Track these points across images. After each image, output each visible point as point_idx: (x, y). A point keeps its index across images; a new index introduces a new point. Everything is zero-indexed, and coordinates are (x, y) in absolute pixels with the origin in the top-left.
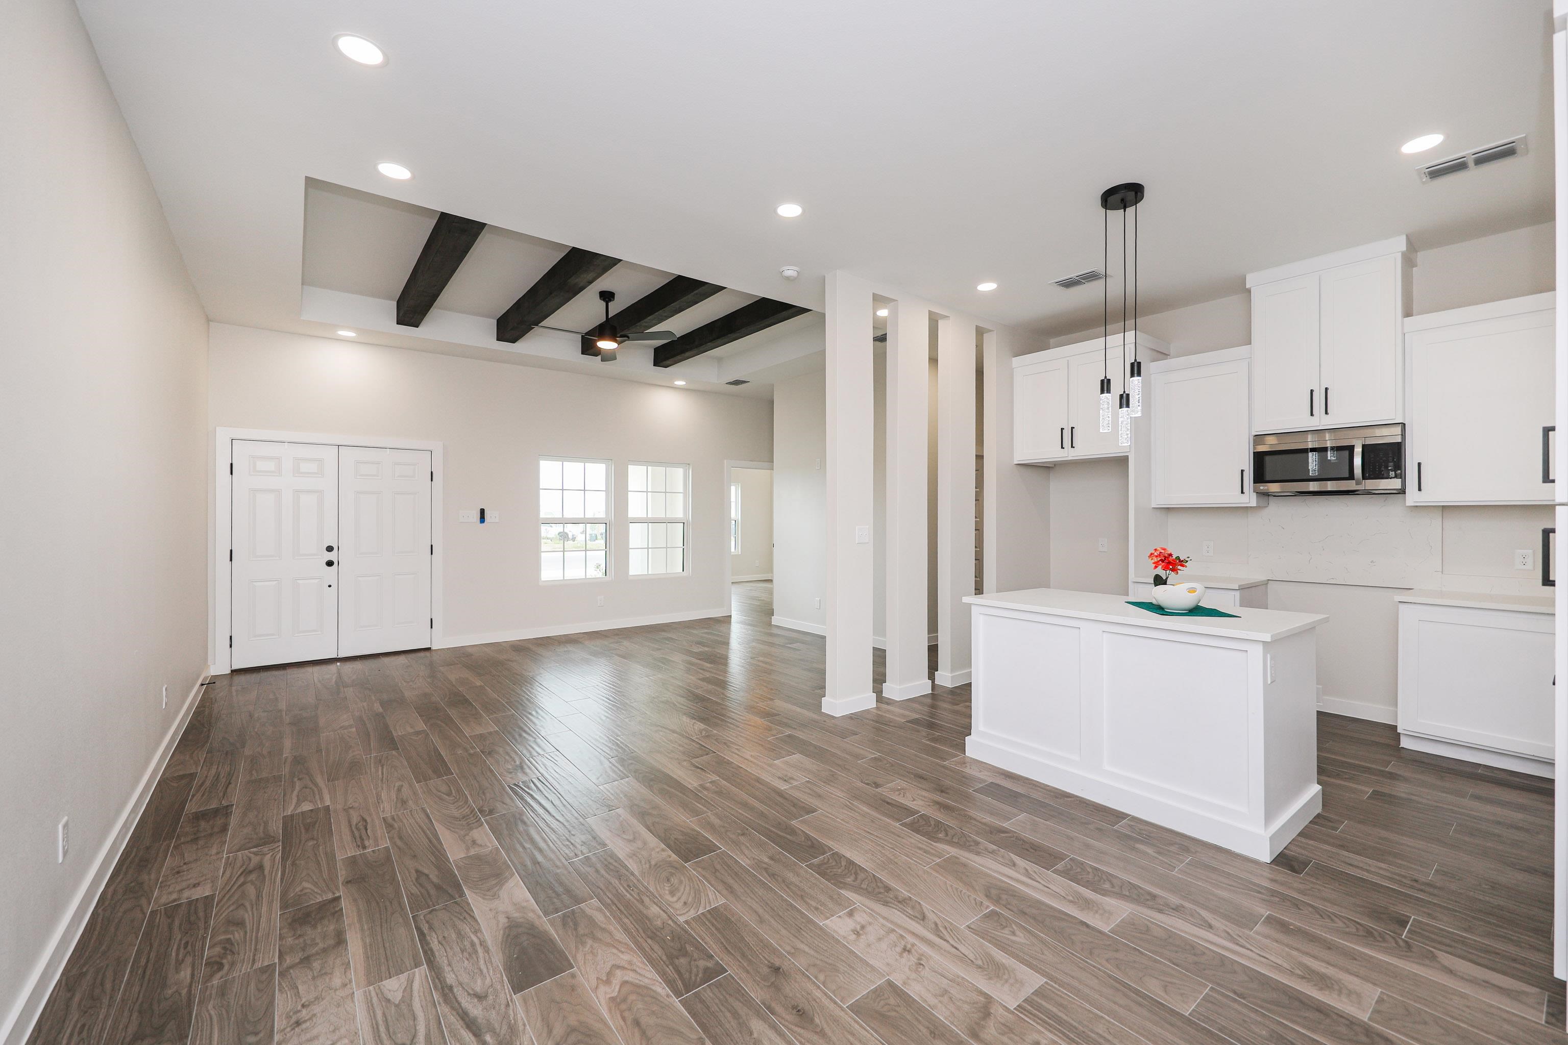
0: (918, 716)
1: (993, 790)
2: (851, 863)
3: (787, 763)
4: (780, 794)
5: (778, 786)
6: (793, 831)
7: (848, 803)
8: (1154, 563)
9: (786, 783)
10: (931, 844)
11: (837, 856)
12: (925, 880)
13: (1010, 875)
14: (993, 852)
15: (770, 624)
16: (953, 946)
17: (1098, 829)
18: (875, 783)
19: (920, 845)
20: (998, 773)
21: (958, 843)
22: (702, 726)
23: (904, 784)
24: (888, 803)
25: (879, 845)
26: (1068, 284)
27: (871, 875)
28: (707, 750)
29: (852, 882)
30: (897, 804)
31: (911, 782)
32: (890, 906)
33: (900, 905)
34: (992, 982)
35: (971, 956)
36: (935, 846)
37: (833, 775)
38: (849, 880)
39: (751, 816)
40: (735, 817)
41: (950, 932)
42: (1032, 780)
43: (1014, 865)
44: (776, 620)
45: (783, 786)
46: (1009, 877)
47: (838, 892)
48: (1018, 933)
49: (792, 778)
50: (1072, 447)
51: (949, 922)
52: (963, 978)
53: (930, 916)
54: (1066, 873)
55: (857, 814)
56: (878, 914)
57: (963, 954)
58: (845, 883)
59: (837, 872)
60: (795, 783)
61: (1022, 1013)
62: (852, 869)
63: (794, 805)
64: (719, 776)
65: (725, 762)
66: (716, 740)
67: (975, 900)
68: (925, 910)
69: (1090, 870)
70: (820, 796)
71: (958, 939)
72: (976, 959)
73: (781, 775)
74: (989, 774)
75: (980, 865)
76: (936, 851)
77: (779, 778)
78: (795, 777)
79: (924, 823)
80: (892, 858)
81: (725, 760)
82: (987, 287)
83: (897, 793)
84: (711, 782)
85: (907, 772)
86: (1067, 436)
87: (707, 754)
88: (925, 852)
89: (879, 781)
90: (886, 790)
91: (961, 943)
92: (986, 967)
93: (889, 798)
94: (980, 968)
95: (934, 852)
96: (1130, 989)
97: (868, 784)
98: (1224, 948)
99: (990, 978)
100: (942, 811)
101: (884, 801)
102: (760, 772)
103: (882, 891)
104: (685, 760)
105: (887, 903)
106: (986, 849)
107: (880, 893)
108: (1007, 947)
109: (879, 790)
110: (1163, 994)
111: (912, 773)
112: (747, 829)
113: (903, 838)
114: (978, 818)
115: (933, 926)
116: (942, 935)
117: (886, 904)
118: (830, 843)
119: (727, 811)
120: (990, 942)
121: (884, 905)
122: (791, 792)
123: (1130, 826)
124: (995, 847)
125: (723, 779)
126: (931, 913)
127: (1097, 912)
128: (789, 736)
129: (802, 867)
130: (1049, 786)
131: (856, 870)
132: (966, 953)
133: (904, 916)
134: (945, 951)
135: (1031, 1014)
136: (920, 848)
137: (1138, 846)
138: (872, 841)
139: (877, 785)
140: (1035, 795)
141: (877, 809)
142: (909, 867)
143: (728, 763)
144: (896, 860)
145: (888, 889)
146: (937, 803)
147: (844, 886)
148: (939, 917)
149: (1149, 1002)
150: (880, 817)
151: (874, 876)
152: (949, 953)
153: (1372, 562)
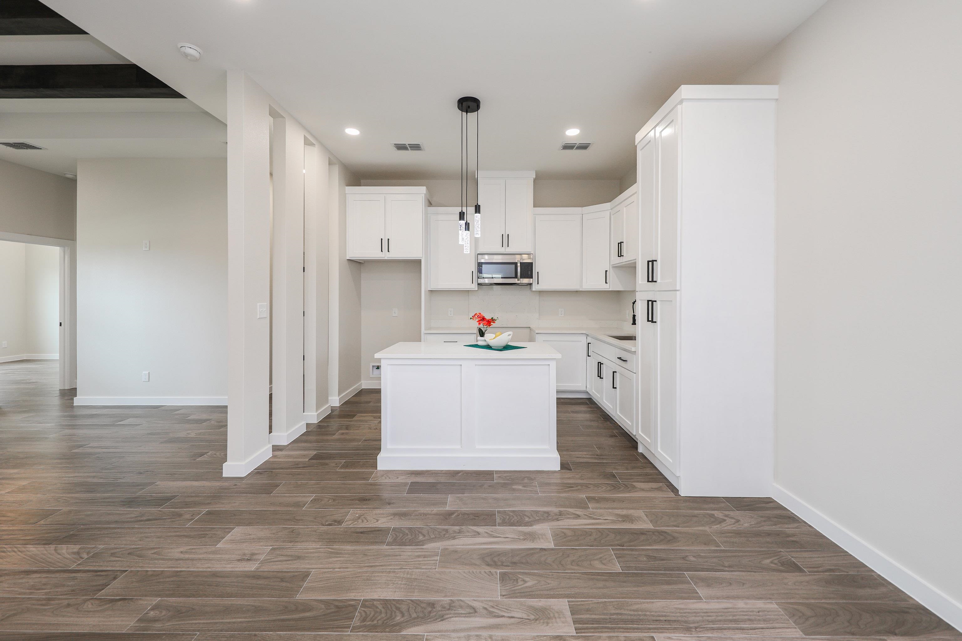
0: (315, 452)
1: (415, 488)
2: (386, 602)
3: (232, 541)
4: (255, 576)
5: (246, 569)
6: (306, 607)
7: (330, 550)
8: (478, 322)
9: (251, 562)
10: (422, 549)
11: (367, 604)
12: (447, 580)
13: (483, 542)
14: (460, 532)
15: (72, 407)
16: (509, 617)
17: (489, 486)
18: (335, 521)
19: (416, 554)
20: (409, 474)
21: (436, 537)
22: (76, 548)
23: (359, 512)
24: (361, 533)
25: (390, 571)
26: (401, 147)
27: (410, 602)
28: (109, 573)
29: (402, 619)
30: (369, 530)
31: (361, 507)
32: (447, 618)
33: (452, 612)
34: (550, 625)
35: (525, 616)
36: (426, 549)
37: (292, 532)
38: (398, 618)
39: (245, 618)
40: (226, 631)
41: (497, 607)
42: (432, 470)
43: (479, 533)
44: (78, 401)
45: (252, 567)
46: (484, 544)
47: (402, 635)
48: (527, 579)
49: (253, 554)
50: (388, 251)
51: (490, 601)
52: (538, 636)
53: (475, 604)
54: (504, 523)
55: (347, 556)
56: (445, 631)
57: (519, 618)
58: (398, 624)
59: (383, 618)
60: (262, 557)
61: (581, 633)
62: (391, 607)
63: (282, 580)
64: (159, 596)
65: (152, 575)
66: (113, 555)
67: (486, 573)
68: (470, 603)
69: (511, 514)
70: (298, 558)
71: (506, 609)
72: (528, 616)
73: (239, 557)
74: (403, 477)
75: (463, 545)
76: (430, 552)
77: (239, 560)
78: (256, 552)
79: (401, 535)
80: (409, 576)
81: (150, 573)
82: (352, 132)
83: (360, 521)
84: (152, 609)
85: (351, 500)
86: (385, 244)
87: (115, 578)
88: (424, 558)
89: (337, 517)
90: (350, 522)
91: (511, 611)
92: (538, 617)
93: (358, 528)
94: (536, 620)
95: (429, 553)
96: (594, 575)
97: (330, 525)
98: (593, 524)
99: (548, 623)
100: (402, 518)
101: (357, 533)
102: (209, 565)
103: (430, 609)
104: (85, 601)
105: (443, 616)
106: (455, 532)
107: (430, 612)
108: (531, 593)
109: (344, 525)
110: (604, 567)
111: (356, 500)
112: (255, 635)
113: (400, 555)
114: (430, 512)
115: (485, 612)
116: (497, 614)
117: (442, 618)
118: (352, 596)
119: (209, 631)
120: (522, 597)
121: (442, 620)
122: (265, 568)
123: (499, 477)
124: (458, 528)
125: (168, 596)
126: (474, 602)
127: (539, 539)
128: (209, 513)
129: (349, 635)
130: (443, 471)
131: (394, 605)
132: (520, 616)
133: (463, 619)
134: (509, 625)
135: (584, 629)
136: (419, 556)
137: (514, 487)
138: (382, 572)
139: (339, 522)
140: (443, 480)
141: (358, 542)
142: (428, 576)
143: (158, 575)
144: (413, 577)
145: (432, 605)
146: (395, 514)
147: (399, 627)
148: (482, 602)
149: (607, 576)
150: (367, 547)
151: (411, 600)
152: (513, 624)
153: (516, 316)
